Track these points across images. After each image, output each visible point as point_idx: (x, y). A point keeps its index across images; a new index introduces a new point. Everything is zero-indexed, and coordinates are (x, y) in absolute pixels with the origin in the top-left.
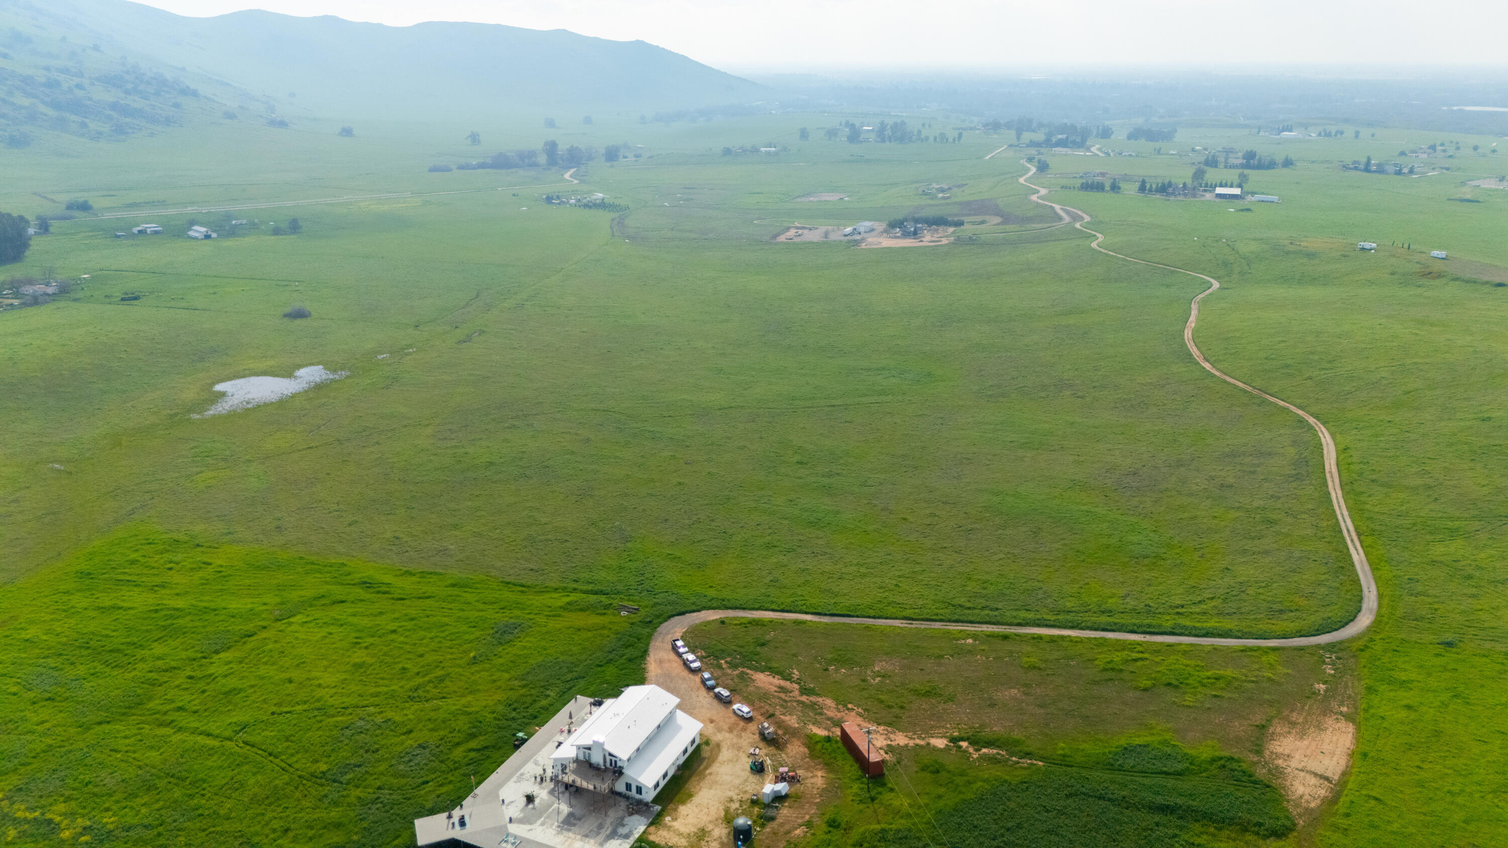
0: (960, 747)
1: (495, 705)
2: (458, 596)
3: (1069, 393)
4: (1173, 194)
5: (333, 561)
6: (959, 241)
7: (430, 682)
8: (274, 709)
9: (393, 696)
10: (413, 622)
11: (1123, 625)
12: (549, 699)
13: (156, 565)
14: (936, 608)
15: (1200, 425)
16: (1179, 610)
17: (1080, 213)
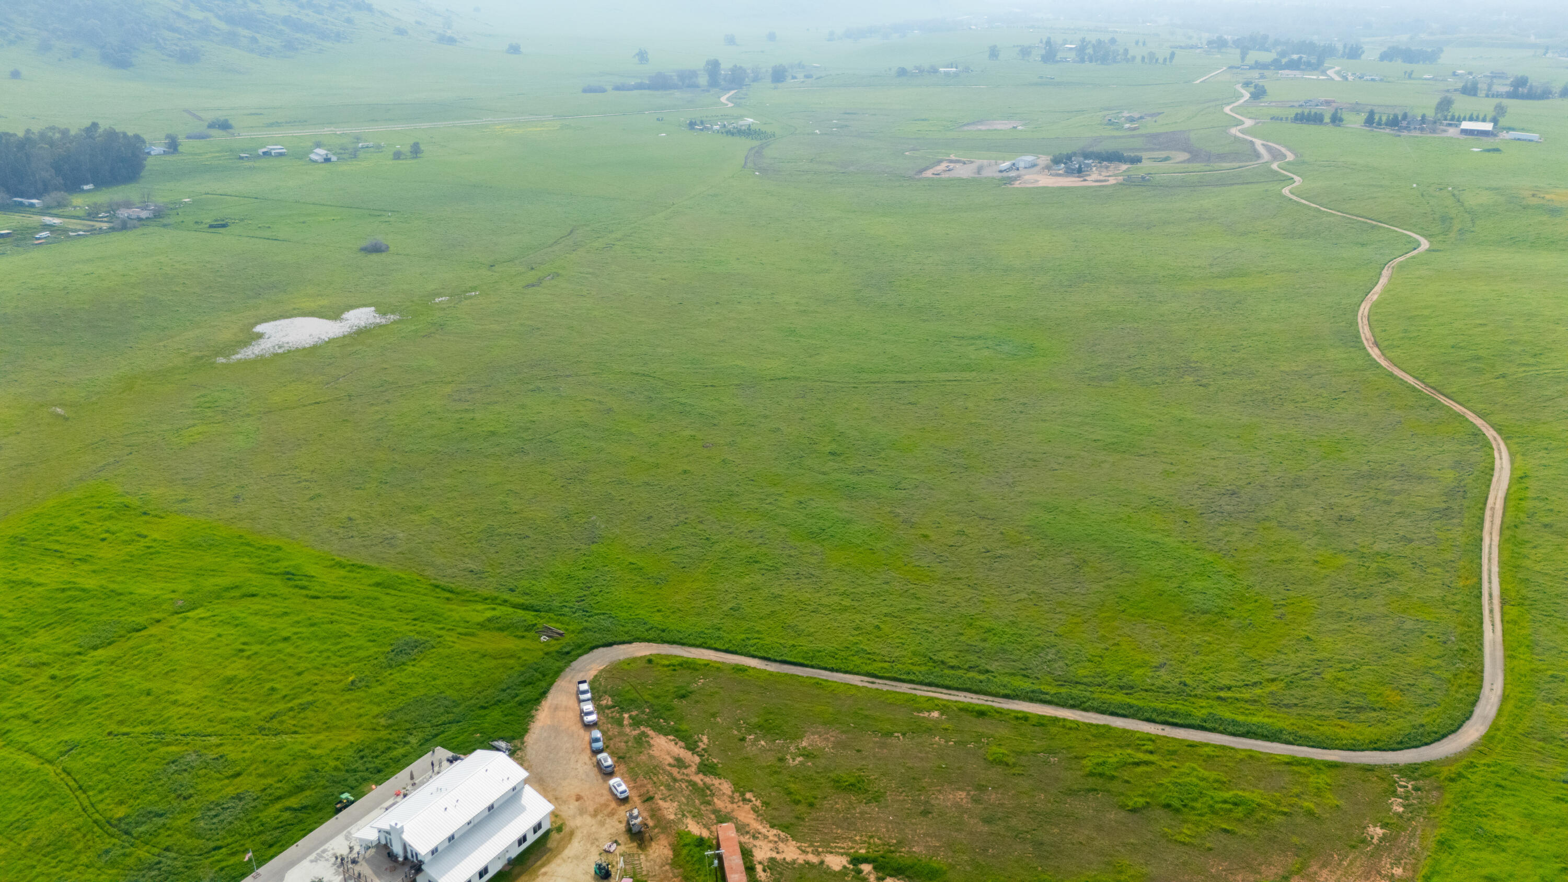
0: (860, 872)
1: (346, 748)
2: (376, 599)
3: (1191, 379)
4: (1407, 128)
5: (271, 543)
6: (1129, 182)
7: (291, 709)
8: (113, 727)
9: (242, 724)
10: (313, 629)
11: (1140, 709)
12: (408, 747)
13: (91, 534)
14: (912, 664)
15: (1342, 431)
16: (1222, 694)
17: (1283, 150)
